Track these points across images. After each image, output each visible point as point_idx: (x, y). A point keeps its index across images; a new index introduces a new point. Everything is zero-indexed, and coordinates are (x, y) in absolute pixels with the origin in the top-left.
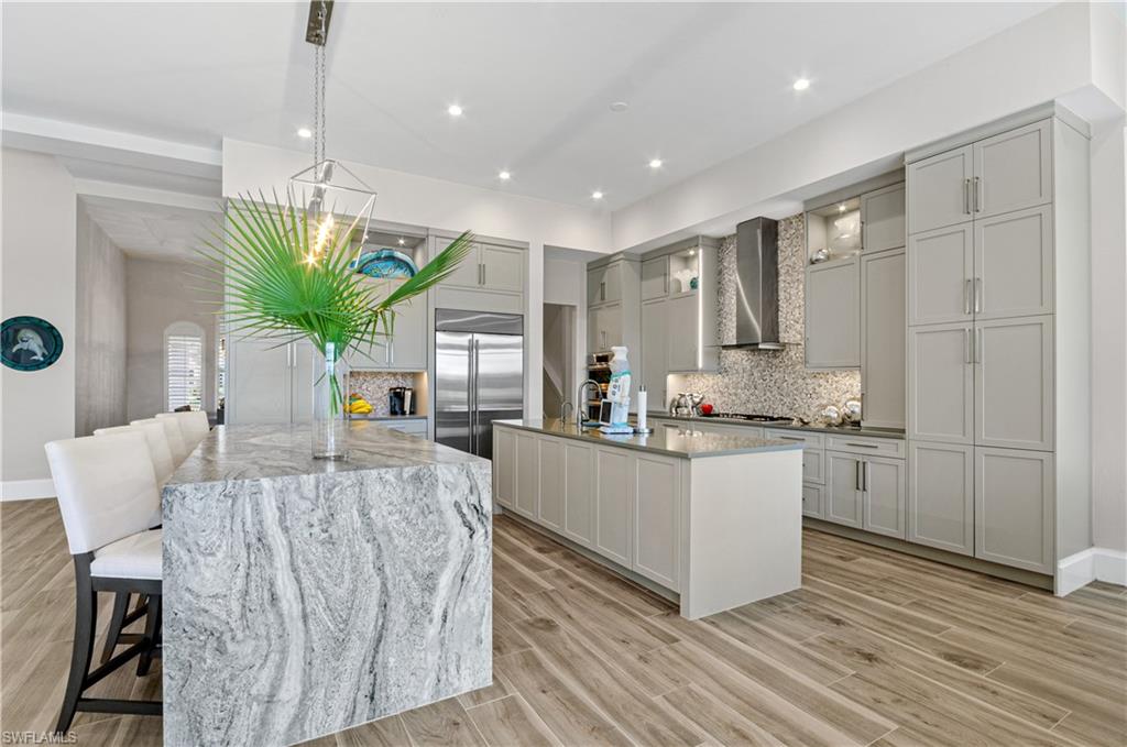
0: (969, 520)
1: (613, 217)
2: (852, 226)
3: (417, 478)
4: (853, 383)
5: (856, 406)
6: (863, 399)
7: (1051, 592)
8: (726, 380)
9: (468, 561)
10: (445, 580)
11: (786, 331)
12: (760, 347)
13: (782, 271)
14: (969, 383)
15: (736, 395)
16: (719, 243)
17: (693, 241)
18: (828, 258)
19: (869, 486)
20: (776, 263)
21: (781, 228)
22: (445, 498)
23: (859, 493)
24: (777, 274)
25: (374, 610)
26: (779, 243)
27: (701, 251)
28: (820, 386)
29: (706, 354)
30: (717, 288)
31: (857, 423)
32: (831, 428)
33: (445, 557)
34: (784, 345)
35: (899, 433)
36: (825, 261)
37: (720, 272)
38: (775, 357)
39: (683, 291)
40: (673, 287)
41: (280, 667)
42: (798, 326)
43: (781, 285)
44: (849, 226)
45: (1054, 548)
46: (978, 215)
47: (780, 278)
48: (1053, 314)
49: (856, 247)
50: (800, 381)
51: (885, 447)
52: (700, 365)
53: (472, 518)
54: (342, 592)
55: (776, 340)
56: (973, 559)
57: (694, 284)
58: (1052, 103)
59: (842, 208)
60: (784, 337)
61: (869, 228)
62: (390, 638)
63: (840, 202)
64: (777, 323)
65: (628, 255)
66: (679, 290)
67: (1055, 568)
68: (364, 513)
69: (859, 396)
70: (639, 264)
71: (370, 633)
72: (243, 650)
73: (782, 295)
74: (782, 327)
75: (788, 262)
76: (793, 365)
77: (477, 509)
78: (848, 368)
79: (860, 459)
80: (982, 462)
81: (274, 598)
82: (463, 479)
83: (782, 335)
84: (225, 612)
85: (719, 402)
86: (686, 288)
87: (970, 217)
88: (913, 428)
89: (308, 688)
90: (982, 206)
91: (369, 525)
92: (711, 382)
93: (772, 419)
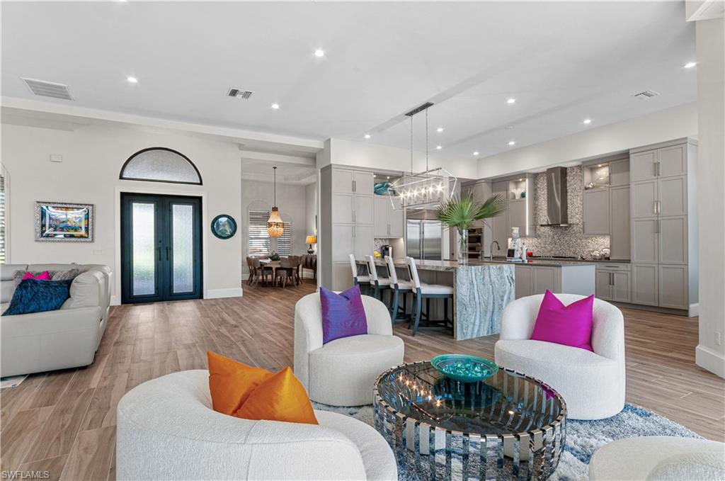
0: (657, 292)
1: (479, 162)
2: (604, 173)
3: (500, 268)
4: (606, 241)
5: (607, 251)
6: (611, 248)
7: (687, 316)
8: (540, 241)
9: (510, 293)
10: (505, 298)
11: (571, 218)
12: (561, 225)
13: (569, 191)
14: (656, 240)
15: (545, 247)
16: (535, 177)
17: (523, 175)
18: (593, 187)
19: (615, 284)
20: (566, 187)
21: (568, 171)
22: (505, 274)
23: (611, 286)
24: (566, 192)
25: (492, 304)
26: (568, 178)
27: (527, 180)
28: (589, 242)
29: (530, 228)
30: (535, 198)
31: (608, 258)
32: (595, 260)
33: (505, 291)
34: (570, 224)
35: (628, 261)
36: (592, 188)
37: (536, 190)
38: (566, 230)
39: (517, 198)
40: (511, 196)
41: (476, 316)
42: (577, 216)
43: (569, 197)
44: (603, 173)
45: (688, 301)
46: (659, 177)
47: (569, 194)
48: (687, 215)
49: (607, 183)
50: (579, 241)
51: (622, 267)
52: (527, 234)
53: (511, 281)
54: (486, 298)
55: (566, 223)
56: (658, 307)
57: (523, 195)
58: (686, 138)
59: (600, 166)
60: (570, 221)
61: (613, 176)
62: (495, 312)
63: (599, 164)
64: (567, 214)
65: (487, 180)
66: (515, 198)
67: (688, 307)
68: (490, 277)
69: (609, 247)
70: (491, 185)
71: (491, 310)
72: (469, 310)
73: (569, 201)
74: (569, 216)
75: (572, 187)
76: (576, 233)
77: (512, 278)
78: (603, 235)
79: (611, 272)
80: (662, 270)
81: (474, 298)
82: (509, 270)
83: (569, 220)
84: (467, 299)
85: (535, 251)
86: (518, 197)
87: (656, 177)
88: (634, 258)
89: (480, 322)
90: (661, 174)
91: (491, 280)
92: (531, 242)
93: (565, 257)
